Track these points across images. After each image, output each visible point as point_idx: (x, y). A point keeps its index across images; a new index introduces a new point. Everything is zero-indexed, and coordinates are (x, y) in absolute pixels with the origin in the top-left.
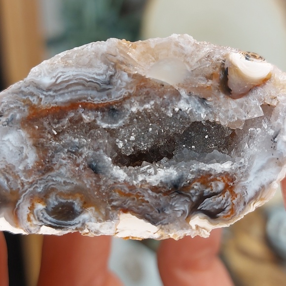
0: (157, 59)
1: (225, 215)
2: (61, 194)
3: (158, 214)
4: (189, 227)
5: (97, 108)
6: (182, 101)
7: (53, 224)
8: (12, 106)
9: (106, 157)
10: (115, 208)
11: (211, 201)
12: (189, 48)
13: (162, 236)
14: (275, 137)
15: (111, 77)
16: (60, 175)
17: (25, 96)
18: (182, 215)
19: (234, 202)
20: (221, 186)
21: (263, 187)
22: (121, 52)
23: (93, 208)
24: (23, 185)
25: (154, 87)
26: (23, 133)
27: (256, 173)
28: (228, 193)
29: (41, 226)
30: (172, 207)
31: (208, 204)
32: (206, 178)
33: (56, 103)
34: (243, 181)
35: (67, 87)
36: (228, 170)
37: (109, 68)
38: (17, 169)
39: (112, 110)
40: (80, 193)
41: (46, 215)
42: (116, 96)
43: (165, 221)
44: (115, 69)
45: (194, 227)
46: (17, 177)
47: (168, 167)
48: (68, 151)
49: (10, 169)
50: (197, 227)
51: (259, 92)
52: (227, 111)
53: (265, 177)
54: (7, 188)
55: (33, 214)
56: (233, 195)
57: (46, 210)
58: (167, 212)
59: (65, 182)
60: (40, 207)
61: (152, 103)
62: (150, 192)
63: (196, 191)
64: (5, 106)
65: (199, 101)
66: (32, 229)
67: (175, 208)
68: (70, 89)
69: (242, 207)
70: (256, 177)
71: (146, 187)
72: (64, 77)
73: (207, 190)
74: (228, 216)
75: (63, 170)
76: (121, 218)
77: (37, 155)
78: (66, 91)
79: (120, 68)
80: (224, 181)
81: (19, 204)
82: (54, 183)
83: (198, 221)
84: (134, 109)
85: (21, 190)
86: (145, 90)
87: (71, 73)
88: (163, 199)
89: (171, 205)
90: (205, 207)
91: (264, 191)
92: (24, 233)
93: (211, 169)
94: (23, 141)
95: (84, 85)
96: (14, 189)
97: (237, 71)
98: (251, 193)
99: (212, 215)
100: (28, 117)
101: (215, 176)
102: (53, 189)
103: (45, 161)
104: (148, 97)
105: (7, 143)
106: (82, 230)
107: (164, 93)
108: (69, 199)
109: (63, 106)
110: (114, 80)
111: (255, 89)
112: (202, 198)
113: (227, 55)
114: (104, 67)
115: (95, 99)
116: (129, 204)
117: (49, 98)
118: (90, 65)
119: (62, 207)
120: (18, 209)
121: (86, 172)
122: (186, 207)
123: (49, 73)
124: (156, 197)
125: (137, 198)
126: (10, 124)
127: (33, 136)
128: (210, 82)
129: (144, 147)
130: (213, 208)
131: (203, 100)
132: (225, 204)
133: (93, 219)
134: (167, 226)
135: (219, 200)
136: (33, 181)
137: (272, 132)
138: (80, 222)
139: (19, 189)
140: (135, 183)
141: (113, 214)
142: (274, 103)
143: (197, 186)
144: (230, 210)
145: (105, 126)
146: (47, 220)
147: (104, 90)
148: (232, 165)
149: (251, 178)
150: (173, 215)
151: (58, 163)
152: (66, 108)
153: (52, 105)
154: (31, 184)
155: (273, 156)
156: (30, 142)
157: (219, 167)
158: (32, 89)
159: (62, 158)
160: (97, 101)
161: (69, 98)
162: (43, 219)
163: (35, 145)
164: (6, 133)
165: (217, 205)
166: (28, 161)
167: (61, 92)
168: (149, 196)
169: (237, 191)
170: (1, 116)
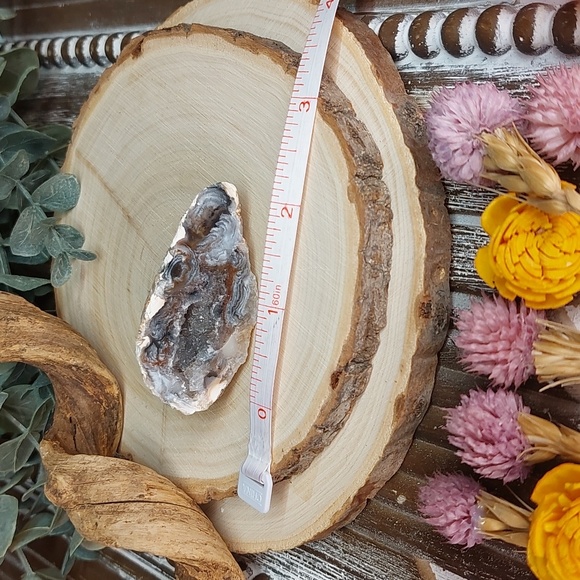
0: (239, 343)
1: (145, 357)
2: (186, 272)
3: (158, 321)
4: (145, 335)
5: (224, 304)
6: (213, 350)
7: (172, 263)
8: (240, 260)
9: (197, 301)
10: (169, 298)
13: (145, 319)
14: (177, 394)
15: (238, 316)
16: (196, 274)
17: (243, 269)
18: (153, 333)
19: (151, 363)
20: (161, 359)
21: (153, 381)
23: (173, 287)
24: (198, 253)
25: (225, 337)
26: (224, 262)
27: (161, 379)
28: (156, 361)
29: (173, 256)
30: (159, 329)
31: (154, 349)
32: (167, 351)
33: (234, 284)
34: (160, 371)
35: (240, 292)
36: (168, 364)
37: (243, 316)
38: (207, 253)
39: (220, 311)
40: (183, 282)
41: (178, 261)
42: (227, 316)
43: (153, 323)
44: (241, 320)
45: (144, 338)
46: (203, 251)
48: (208, 283)
49: (208, 250)
50: (144, 340)
52: (199, 372)
53: (158, 384)
54: (199, 244)
55: (181, 254)
56: (154, 364)
57: (181, 262)
58: (157, 326)
59: (192, 276)
60: (184, 259)
61: (217, 334)
62: (171, 320)
63: (163, 345)
64: (241, 257)
65: (210, 359)
67: (158, 331)
68: (238, 293)
69: (146, 367)
70: (159, 379)
71: (174, 318)
72: (246, 292)
73: (161, 351)
75: (198, 277)
76: (162, 300)
77: (211, 266)
78: (238, 291)
79: (240, 322)
80: (163, 361)
81: (188, 248)
82: (193, 270)
83: (147, 340)
84: (217, 323)
85: (195, 251)
86: (225, 332)
88: (165, 325)
90: (153, 347)
91: (151, 381)
93: (172, 356)
94: (221, 260)
95: (238, 301)
96: (197, 248)
98: (152, 373)
99: (146, 350)
100: (232, 267)
101: (168, 357)
102: (190, 268)
103: (207, 269)
104: (220, 332)
105: (222, 252)
107: (220, 342)
108: (182, 275)
109: (231, 287)
110: (236, 317)
111: (205, 389)
112: (158, 347)
114: (244, 314)
116: (168, 306)
117: (238, 281)
119: (179, 271)
120: (186, 246)
121: (193, 289)
122: (156, 337)
124: (167, 322)
125: (170, 312)
126: (231, 257)
127: (221, 266)
128: (217, 367)
130: (151, 351)
131: (209, 361)
132: (151, 358)
133: (167, 285)
134: (150, 323)
135: (154, 355)
136: (198, 260)
137: (180, 393)
138: (168, 277)
139: (197, 251)
140: (178, 313)
141: (166, 296)
142: (194, 399)
143: (166, 346)
144: (147, 360)
145: (214, 305)
146: (175, 261)
147: (232, 311)
148: (170, 367)
149: (159, 375)
150: (154, 328)
151: (203, 275)
153: (233, 281)
154: (197, 258)
155: (167, 391)
156: (219, 264)
157: (171, 360)
158: (244, 274)
159: (205, 278)
160: (228, 305)
161: (234, 291)
162: (176, 258)
163: (216, 266)
164: (228, 253)
165: (152, 354)
166: (209, 260)
167: (239, 288)
168: (169, 318)
169: (156, 367)
170: (237, 253)
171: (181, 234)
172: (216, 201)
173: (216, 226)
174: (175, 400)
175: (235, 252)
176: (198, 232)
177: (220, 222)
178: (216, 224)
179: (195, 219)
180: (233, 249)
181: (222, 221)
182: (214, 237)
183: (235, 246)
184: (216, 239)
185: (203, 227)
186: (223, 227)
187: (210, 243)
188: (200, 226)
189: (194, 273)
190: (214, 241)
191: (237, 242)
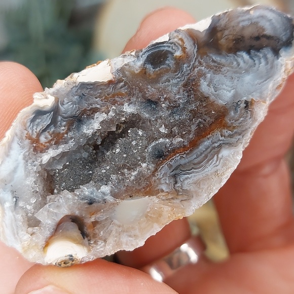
0: (147, 216)
1: (28, 118)
2: (167, 71)
3: (83, 92)
4: (53, 94)
5: (174, 151)
6: (109, 192)
7: (161, 45)
8: (242, 119)
9: (147, 116)
10: (120, 81)
11: (45, 123)
12: (124, 239)
13: (71, 77)
14: (16, 201)
15: (176, 183)
17: (236, 133)
18: (64, 101)
19: (26, 132)
20: (43, 139)
21: (8, 156)
22: (179, 207)
23: (136, 72)
24: (200, 62)
25: (138, 192)
26: (221, 102)
27: (18, 164)
28: (34, 136)
29: (170, 40)
30: (74, 103)
31: (46, 120)
32: (58, 139)
33: (208, 139)
34: (26, 152)
35: (206, 156)
36: (43, 154)
37: (181, 188)
38: (211, 72)
40: (153, 79)
41: (170, 49)
42: (164, 168)
43: (75, 90)
44: (176, 190)
45: (49, 96)
46: (208, 67)
47: (94, 134)
49: (216, 70)
50: (47, 98)
51: (48, 233)
53: (9, 164)
54: (211, 55)
55: (180, 45)
56: (29, 137)
57: (172, 54)
58: (76, 97)
59: (169, 81)
60: (178, 53)
62: (98, 106)
63: (61, 126)
64: (247, 116)
65: (95, 199)
67: (72, 104)
68: (203, 155)
69: (17, 131)
70: (17, 160)
71: (103, 109)
72: (213, 163)
73: (52, 130)
75: (175, 89)
76: (111, 74)
77: (201, 91)
78: (206, 153)
79: (173, 193)
80: (42, 144)
81: (195, 48)
82: (177, 76)
83: (48, 103)
84: (144, 165)
85: (199, 58)
87: (210, 169)
88: (85, 105)
89: (76, 105)
90: (48, 116)
91: (5, 153)
93: (57, 148)
94: (218, 96)
95: (194, 164)
96: (205, 56)
97: (74, 240)
98: (15, 146)
99: (39, 113)
100: (224, 117)
101: (51, 145)
102: (175, 71)
103: (193, 90)
104: (138, 179)
105: (230, 89)
106: (137, 52)
107: (126, 191)
108: (159, 70)
110: (172, 180)
111: (52, 232)
112: (54, 122)
113: (89, 250)
114: (185, 187)
115: (179, 157)
116: (110, 89)
117: (216, 140)
118: (197, 183)
119: (161, 62)
120: (194, 44)
121: (156, 97)
122: (62, 109)
123: (227, 160)
124: (91, 104)
125: (106, 97)
127: (212, 104)
128: (93, 219)
130: (40, 119)
131: (92, 202)
132: (33, 127)
133: (132, 64)
134: (72, 87)
135: (39, 127)
136: (193, 70)
137: (21, 204)
138: (142, 57)
139: (202, 59)
140: (114, 107)
141: (119, 75)
142: (30, 229)
144: (26, 124)
145: (161, 140)
146: (167, 46)
147: (176, 169)
148: (41, 161)
149: (21, 157)
150: (71, 97)
151: (182, 93)
152: (199, 139)
153: (211, 135)
154: (194, 68)
155: (10, 184)
156: (212, 98)
157: (51, 153)
158: (233, 140)
159: (181, 98)
160: (177, 157)
161: (200, 147)
162: (171, 45)
163: (207, 98)
164: (235, 96)
165: (39, 123)
166: (206, 83)
167: (209, 150)
168: (97, 102)
169: (27, 142)
170: (246, 107)
171: (202, 25)
172: (274, 28)
173: (249, 53)
174: (7, 205)
175: (245, 103)
176: (223, 41)
177: (259, 54)
178: (252, 52)
179: (233, 24)
180: (245, 98)
181: (261, 55)
182: (235, 63)
183: (251, 97)
184: (236, 68)
185: (233, 40)
186: (257, 62)
187: (224, 66)
188: (231, 37)
189: (175, 81)
190: (232, 67)
191: (258, 95)
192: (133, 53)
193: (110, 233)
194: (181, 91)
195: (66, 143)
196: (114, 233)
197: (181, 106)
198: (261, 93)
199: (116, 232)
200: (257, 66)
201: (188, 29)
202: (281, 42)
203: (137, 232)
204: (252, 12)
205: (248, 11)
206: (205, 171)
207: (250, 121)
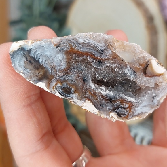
0: (124, 50)
1: (124, 117)
2: (69, 84)
3: (100, 106)
4: (109, 115)
5: (95, 58)
6: (127, 69)
7: (61, 93)
8: (64, 44)
9: (90, 78)
10: (85, 97)
12: (138, 51)
13: (98, 114)
14: (155, 97)
15: (105, 49)
16: (71, 77)
17: (71, 43)
18: (108, 110)
19: (129, 113)
20: (127, 106)
21: (142, 113)
22: (112, 42)
23: (78, 94)
24: (56, 74)
25: (119, 60)
26: (65, 56)
27: (142, 107)
28: (129, 109)
29: (57, 92)
30: (106, 106)
31: (120, 110)
32: (123, 101)
33: (81, 50)
34: (136, 108)
35: (87, 46)
36: (132, 101)
37: (106, 46)
38: (57, 68)
39: (100, 62)
40: (75, 87)
41: (60, 89)
42: (104, 57)
43: (101, 110)
44: (108, 47)
45: (111, 116)
46: (55, 71)
47: (111, 91)
48: (78, 69)
49: (54, 67)
50: (112, 117)
51: (156, 78)
52: (142, 80)
53: (144, 110)
54: (50, 73)
55: (56, 87)
56: (130, 111)
57: (61, 87)
58: (104, 107)
59: (72, 80)
60: (59, 85)
61: (116, 65)
62: (101, 97)
63: (117, 104)
64: (62, 43)
65: (133, 72)
66: (53, 92)
69: (131, 117)
70: (141, 108)
71: (100, 94)
72: (88, 42)
73: (121, 105)
74: (125, 118)
75: (73, 76)
76: (86, 102)
77: (66, 66)
78: (86, 47)
79: (110, 47)
80: (129, 105)
81: (52, 81)
82: (68, 79)
83: (113, 115)
84: (108, 65)
85: (55, 76)
86: (115, 59)
87: (91, 41)
88: (104, 102)
90: (118, 111)
91: (142, 114)
92: (49, 92)
93: (126, 98)
94: (63, 59)
95: (94, 48)
96: (53, 75)
97: (152, 67)
98: (137, 113)
99: (119, 115)
100: (69, 51)
101: (127, 101)
102: (66, 81)
103: (68, 69)
104: (115, 62)
105: (57, 57)
106: (71, 100)
107: (121, 63)
108: (71, 87)
109: (83, 52)
110: (105, 51)
112: (118, 107)
113: (150, 60)
114: (104, 44)
115: (95, 55)
116: (91, 98)
117: (79, 47)
118: (99, 42)
119: (67, 89)
121: (81, 80)
122: (111, 108)
123: (83, 38)
124: (102, 100)
125: (95, 97)
126: (61, 51)
127: (67, 59)
128: (140, 67)
129: (105, 80)
130: (121, 113)
131: (135, 72)
132: (126, 113)
133: (76, 98)
134: (101, 111)
136: (61, 75)
137: (154, 95)
138: (71, 97)
140: (97, 91)
141: (84, 99)
142: (160, 84)
143: (118, 102)
144: (127, 116)
145: (95, 66)
146: (60, 91)
147: (100, 53)
148: (135, 100)
149: (139, 108)
150: (105, 109)
151: (72, 72)
152: (84, 53)
153: (79, 50)
155: (151, 104)
156: (65, 60)
157: (129, 99)
158: (74, 41)
159: (74, 71)
160: (96, 56)
161: (86, 51)
162: (58, 90)
163: (67, 62)
164: (58, 53)
165: (123, 112)
166: (62, 67)
167: (84, 47)
168: (99, 98)
169: (132, 110)
170: (59, 46)
172: (21, 59)
173: (38, 60)
174: (158, 99)
175: (58, 48)
176: (42, 73)
177: (35, 57)
178: (37, 60)
179: (32, 75)
180: (56, 49)
181: (35, 56)
182: (46, 62)
183: (54, 47)
184: (48, 61)
185: (38, 70)
186: (39, 55)
187: (50, 66)
188: (38, 72)
189: (70, 78)
190: (49, 62)
191: (51, 45)
192: (72, 101)
193: (140, 57)
194: (72, 73)
195: (122, 97)
196: (139, 56)
197: (77, 69)
198: (49, 45)
199: (138, 55)
200: (41, 54)
201: (48, 89)
202: (24, 52)
203: (132, 48)
204: (22, 71)
205: (22, 73)
206: (93, 42)
207: (63, 41)
